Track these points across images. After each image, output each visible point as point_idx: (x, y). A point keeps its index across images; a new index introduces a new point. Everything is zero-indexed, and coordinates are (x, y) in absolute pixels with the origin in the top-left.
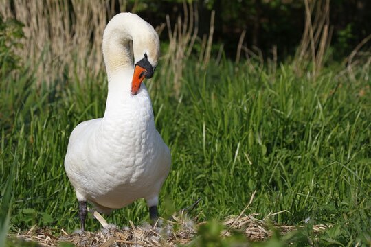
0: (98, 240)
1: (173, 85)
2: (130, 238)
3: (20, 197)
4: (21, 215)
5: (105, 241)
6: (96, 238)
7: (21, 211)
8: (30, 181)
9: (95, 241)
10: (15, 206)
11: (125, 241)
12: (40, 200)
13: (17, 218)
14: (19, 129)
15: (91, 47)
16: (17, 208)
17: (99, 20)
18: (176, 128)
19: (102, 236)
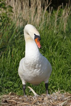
0: (32, 100)
1: (63, 27)
2: (43, 100)
3: (8, 77)
4: (7, 84)
5: (34, 100)
6: (31, 99)
7: (7, 82)
8: (11, 71)
9: (31, 100)
10: (6, 80)
11: (41, 101)
12: (14, 78)
13: (6, 85)
14: (9, 51)
15: (36, 13)
16: (6, 81)
17: (39, 4)
18: (62, 49)
19: (34, 99)
